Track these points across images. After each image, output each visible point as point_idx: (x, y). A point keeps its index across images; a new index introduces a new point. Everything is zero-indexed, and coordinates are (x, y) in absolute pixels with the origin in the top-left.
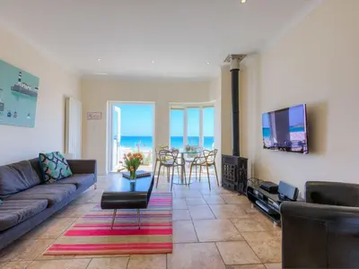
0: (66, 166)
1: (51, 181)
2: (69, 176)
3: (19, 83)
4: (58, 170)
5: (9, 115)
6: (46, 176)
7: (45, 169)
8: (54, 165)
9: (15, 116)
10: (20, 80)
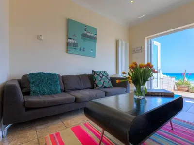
0: (108, 80)
1: (97, 88)
2: (110, 87)
3: (85, 32)
4: (102, 81)
5: (80, 50)
6: (95, 85)
7: (94, 80)
8: (100, 79)
9: (84, 50)
10: (85, 31)
